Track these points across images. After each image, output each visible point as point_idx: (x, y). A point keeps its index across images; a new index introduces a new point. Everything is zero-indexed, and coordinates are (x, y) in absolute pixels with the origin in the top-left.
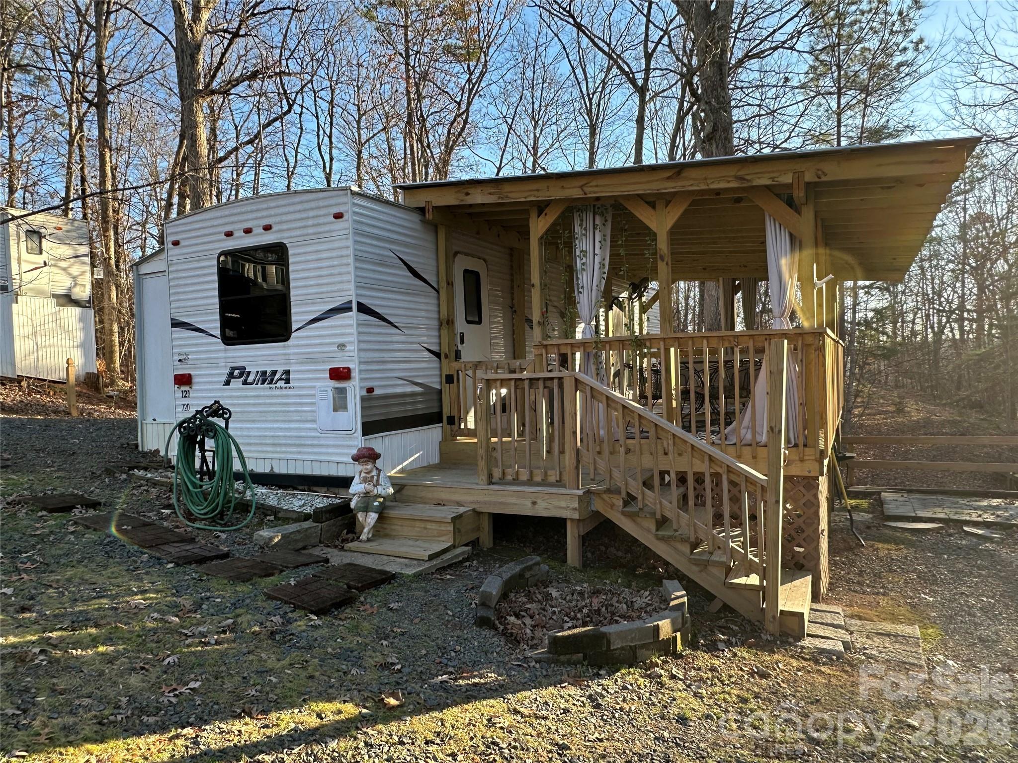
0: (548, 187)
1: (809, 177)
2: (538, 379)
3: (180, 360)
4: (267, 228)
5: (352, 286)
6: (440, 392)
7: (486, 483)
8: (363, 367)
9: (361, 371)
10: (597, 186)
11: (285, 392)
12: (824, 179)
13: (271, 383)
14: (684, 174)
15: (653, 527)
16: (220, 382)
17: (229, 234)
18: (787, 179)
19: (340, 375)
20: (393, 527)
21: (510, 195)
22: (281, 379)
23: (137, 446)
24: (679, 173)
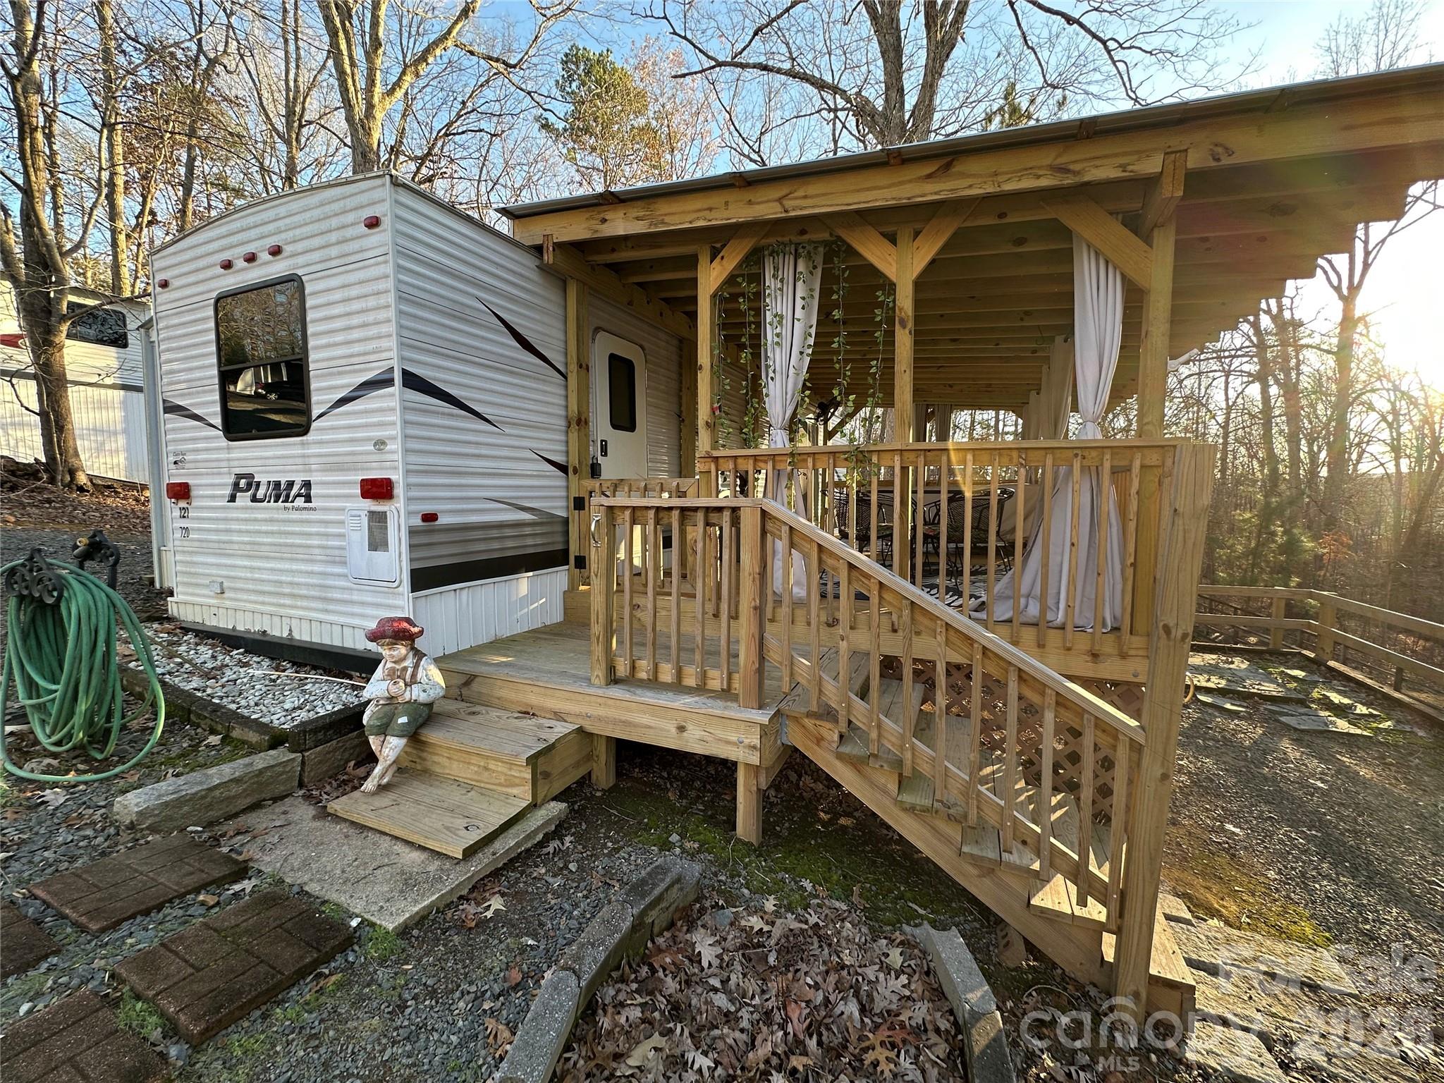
0: (727, 203)
1: (1195, 160)
2: (696, 509)
3: (175, 463)
4: (276, 251)
5: (392, 343)
6: (566, 522)
7: (603, 682)
8: (414, 479)
9: (409, 486)
10: (805, 197)
11: (305, 515)
12: (1226, 161)
13: (286, 501)
14: (958, 168)
15: (893, 787)
16: (222, 496)
17: (227, 265)
18: (1152, 165)
19: (378, 489)
20: (436, 758)
21: (667, 219)
22: (299, 495)
23: (152, 581)
24: (948, 166)
